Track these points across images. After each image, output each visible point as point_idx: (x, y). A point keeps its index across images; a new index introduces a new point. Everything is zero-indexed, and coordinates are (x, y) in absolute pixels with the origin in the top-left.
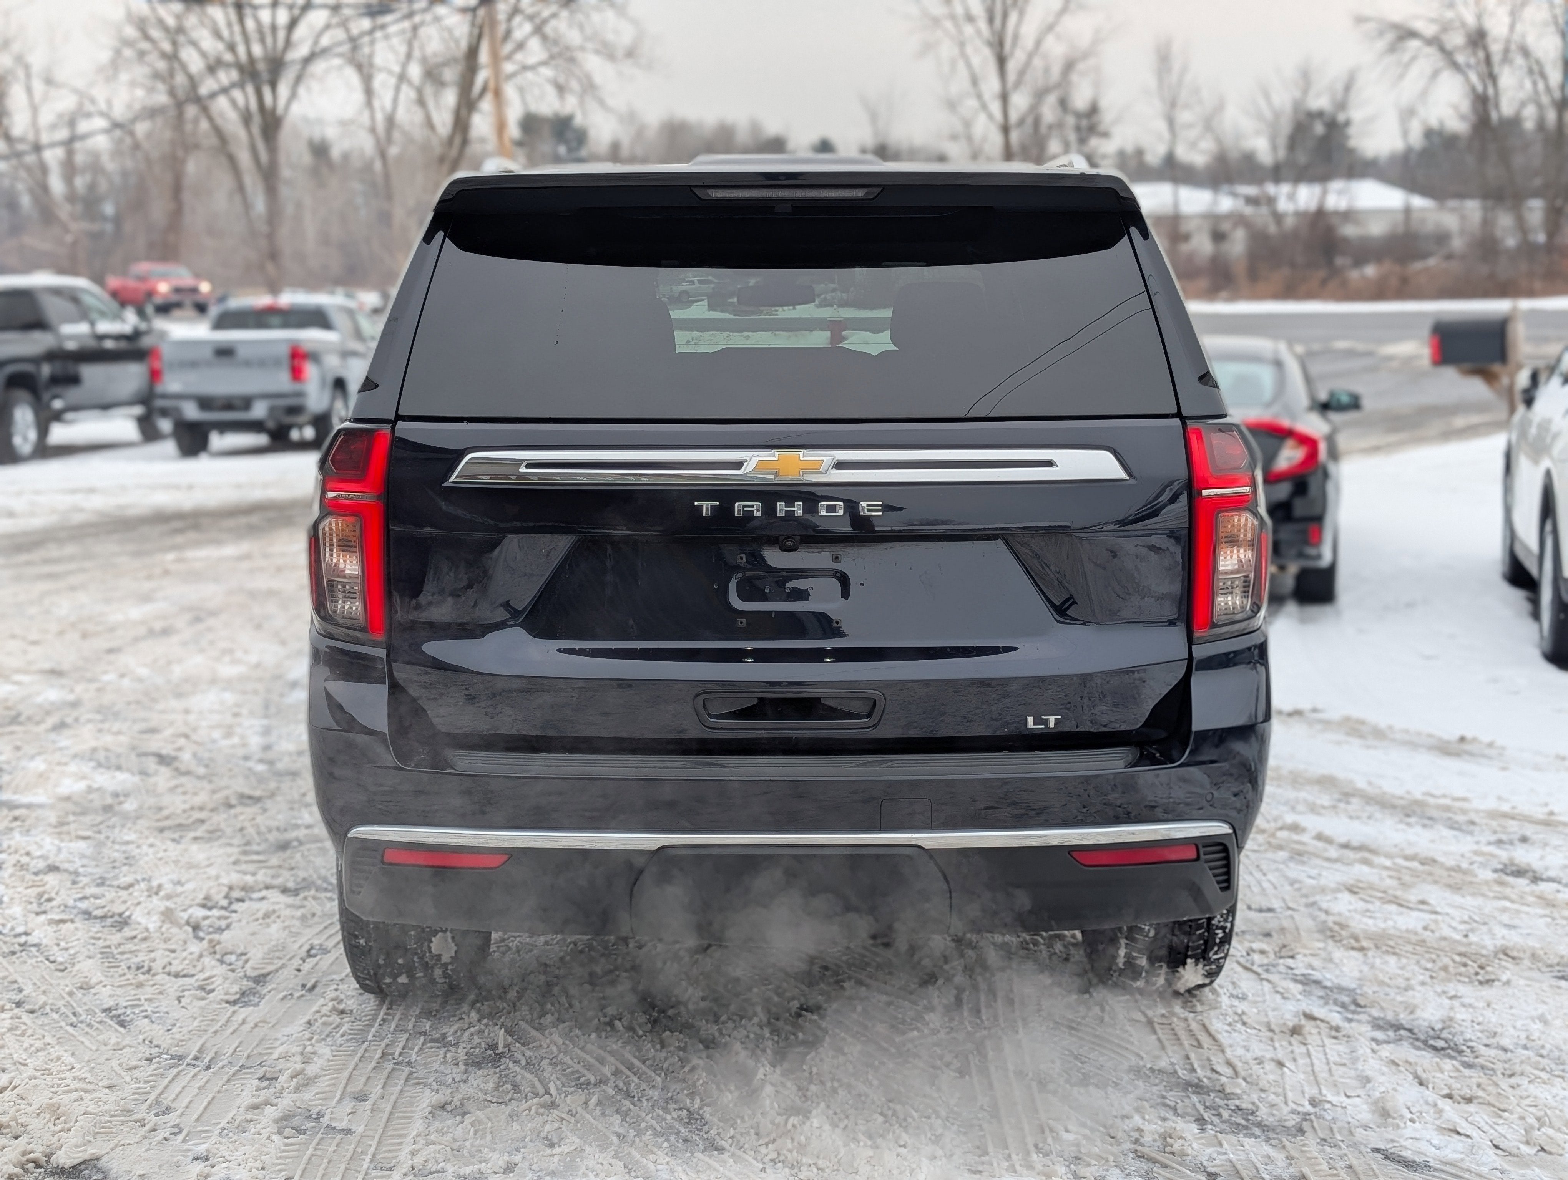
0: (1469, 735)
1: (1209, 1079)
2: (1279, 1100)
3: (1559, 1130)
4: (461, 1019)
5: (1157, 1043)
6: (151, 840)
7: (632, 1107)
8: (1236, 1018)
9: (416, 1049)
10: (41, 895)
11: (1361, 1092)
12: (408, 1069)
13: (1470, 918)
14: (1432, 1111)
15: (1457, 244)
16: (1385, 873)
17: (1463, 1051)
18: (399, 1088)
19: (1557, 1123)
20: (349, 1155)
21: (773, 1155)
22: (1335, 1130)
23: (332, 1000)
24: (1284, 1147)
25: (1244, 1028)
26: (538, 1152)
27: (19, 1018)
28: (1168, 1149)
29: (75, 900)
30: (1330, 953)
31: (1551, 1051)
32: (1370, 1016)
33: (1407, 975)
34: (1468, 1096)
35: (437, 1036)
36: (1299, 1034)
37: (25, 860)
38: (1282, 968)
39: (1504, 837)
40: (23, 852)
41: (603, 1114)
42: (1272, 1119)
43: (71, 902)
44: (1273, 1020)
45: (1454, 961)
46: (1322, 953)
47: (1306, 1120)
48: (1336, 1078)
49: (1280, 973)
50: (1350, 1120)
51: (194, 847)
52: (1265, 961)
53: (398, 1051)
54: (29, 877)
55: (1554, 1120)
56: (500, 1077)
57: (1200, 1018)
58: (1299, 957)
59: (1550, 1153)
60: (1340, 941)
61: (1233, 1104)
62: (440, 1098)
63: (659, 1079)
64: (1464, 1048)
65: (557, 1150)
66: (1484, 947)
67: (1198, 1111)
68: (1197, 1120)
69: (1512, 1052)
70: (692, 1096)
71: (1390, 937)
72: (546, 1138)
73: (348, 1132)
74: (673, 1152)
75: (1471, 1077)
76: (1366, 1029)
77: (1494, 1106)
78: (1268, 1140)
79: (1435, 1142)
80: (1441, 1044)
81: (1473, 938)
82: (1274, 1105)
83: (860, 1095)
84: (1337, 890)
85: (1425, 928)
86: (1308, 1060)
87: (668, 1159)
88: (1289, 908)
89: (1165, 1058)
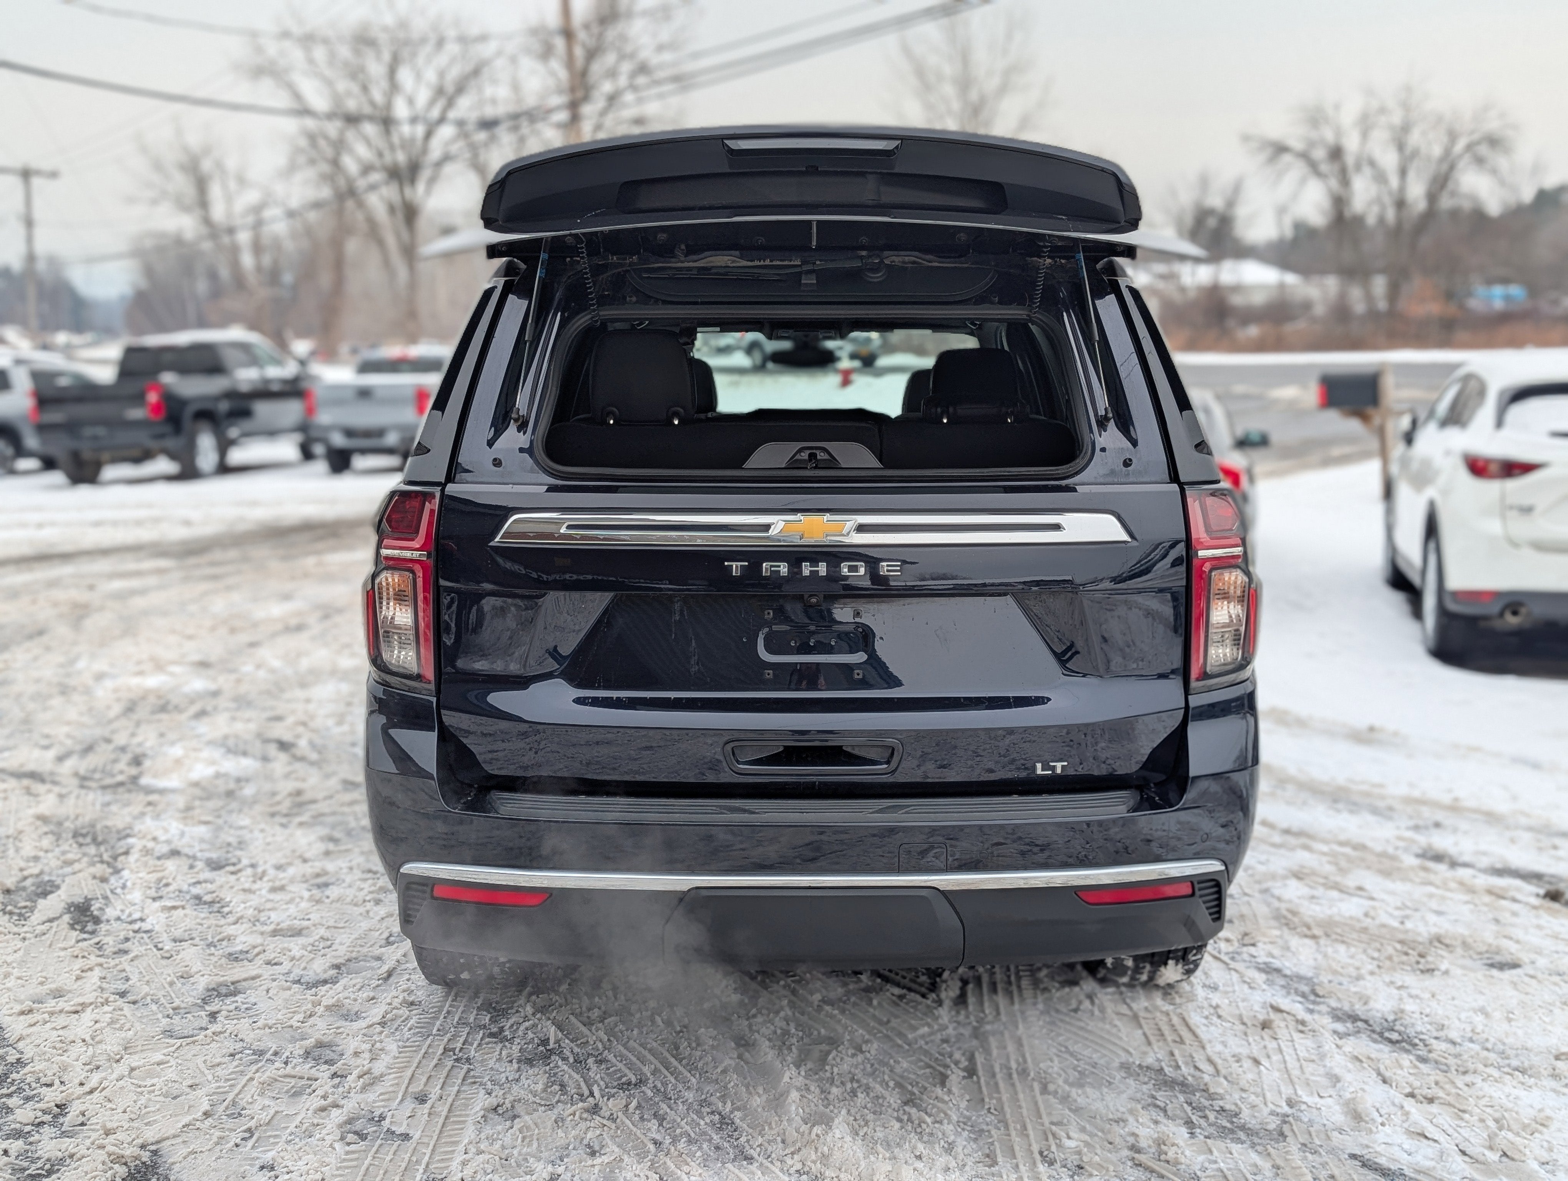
0: (1377, 723)
1: (1193, 1076)
2: (1258, 1101)
3: (1518, 1134)
4: (517, 1011)
5: (1143, 1038)
6: (262, 826)
7: (668, 1110)
8: (1212, 1011)
9: (475, 1045)
10: (160, 880)
11: (1331, 1092)
12: (466, 1067)
13: (1403, 904)
14: (1399, 1113)
15: (1319, 310)
16: (1325, 859)
17: (1416, 1045)
18: (456, 1088)
19: (1515, 1127)
20: (404, 1165)
21: (799, 1166)
22: (1314, 1134)
23: (404, 991)
24: (1269, 1154)
25: (1219, 1021)
26: (580, 1162)
27: (121, 1010)
28: (1163, 1157)
29: (189, 885)
30: (1286, 942)
31: (1495, 1044)
32: (1328, 1006)
33: (1357, 964)
34: (1429, 1096)
35: (495, 1030)
36: (1269, 1028)
37: (150, 845)
38: (1246, 957)
39: (1421, 823)
40: (149, 837)
41: (642, 1118)
42: (1253, 1122)
43: (185, 887)
44: (1244, 1013)
45: (1396, 950)
46: (1279, 941)
47: (1285, 1122)
48: (1307, 1075)
49: (1245, 961)
50: (1326, 1122)
51: (299, 833)
52: (1231, 949)
53: (459, 1045)
54: (152, 862)
55: (1511, 1122)
56: (550, 1076)
57: (1179, 1011)
58: (1260, 945)
59: (1513, 1159)
60: (1295, 929)
61: (1218, 1104)
62: (492, 1101)
63: (694, 1080)
64: (1417, 1041)
65: (598, 1161)
66: (1419, 934)
67: (1185, 1112)
68: (1186, 1123)
69: (1460, 1045)
70: (723, 1098)
71: (1336, 924)
72: (588, 1146)
73: (406, 1137)
74: (705, 1163)
75: (1429, 1075)
76: (1327, 1020)
77: (1454, 1107)
78: (1253, 1145)
79: (1406, 1146)
80: (1395, 1036)
81: (1409, 925)
82: (1254, 1106)
83: (877, 1097)
84: (1285, 877)
85: (1366, 915)
86: (1280, 1056)
87: (700, 1171)
88: (1246, 894)
89: (1152, 1054)
